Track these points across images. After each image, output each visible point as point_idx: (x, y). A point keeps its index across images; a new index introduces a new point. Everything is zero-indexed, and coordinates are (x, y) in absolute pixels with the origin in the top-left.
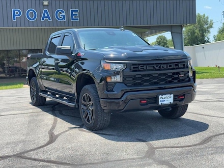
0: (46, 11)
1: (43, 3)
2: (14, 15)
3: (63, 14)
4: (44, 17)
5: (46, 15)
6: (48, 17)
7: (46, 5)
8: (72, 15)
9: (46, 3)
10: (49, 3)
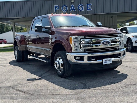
0: (72, 6)
1: (71, 1)
2: (55, 9)
3: (82, 7)
4: (71, 9)
5: (72, 8)
6: (74, 9)
7: (73, 2)
8: (88, 7)
9: (73, 1)
10: (74, 1)
